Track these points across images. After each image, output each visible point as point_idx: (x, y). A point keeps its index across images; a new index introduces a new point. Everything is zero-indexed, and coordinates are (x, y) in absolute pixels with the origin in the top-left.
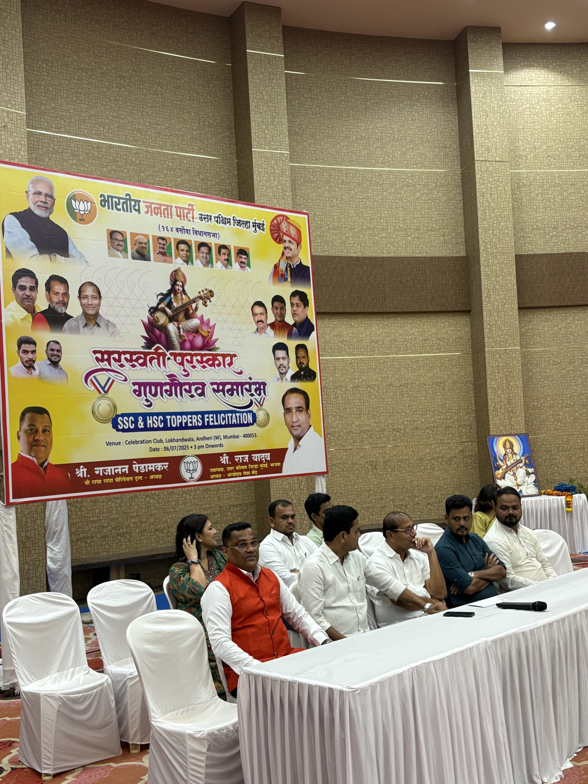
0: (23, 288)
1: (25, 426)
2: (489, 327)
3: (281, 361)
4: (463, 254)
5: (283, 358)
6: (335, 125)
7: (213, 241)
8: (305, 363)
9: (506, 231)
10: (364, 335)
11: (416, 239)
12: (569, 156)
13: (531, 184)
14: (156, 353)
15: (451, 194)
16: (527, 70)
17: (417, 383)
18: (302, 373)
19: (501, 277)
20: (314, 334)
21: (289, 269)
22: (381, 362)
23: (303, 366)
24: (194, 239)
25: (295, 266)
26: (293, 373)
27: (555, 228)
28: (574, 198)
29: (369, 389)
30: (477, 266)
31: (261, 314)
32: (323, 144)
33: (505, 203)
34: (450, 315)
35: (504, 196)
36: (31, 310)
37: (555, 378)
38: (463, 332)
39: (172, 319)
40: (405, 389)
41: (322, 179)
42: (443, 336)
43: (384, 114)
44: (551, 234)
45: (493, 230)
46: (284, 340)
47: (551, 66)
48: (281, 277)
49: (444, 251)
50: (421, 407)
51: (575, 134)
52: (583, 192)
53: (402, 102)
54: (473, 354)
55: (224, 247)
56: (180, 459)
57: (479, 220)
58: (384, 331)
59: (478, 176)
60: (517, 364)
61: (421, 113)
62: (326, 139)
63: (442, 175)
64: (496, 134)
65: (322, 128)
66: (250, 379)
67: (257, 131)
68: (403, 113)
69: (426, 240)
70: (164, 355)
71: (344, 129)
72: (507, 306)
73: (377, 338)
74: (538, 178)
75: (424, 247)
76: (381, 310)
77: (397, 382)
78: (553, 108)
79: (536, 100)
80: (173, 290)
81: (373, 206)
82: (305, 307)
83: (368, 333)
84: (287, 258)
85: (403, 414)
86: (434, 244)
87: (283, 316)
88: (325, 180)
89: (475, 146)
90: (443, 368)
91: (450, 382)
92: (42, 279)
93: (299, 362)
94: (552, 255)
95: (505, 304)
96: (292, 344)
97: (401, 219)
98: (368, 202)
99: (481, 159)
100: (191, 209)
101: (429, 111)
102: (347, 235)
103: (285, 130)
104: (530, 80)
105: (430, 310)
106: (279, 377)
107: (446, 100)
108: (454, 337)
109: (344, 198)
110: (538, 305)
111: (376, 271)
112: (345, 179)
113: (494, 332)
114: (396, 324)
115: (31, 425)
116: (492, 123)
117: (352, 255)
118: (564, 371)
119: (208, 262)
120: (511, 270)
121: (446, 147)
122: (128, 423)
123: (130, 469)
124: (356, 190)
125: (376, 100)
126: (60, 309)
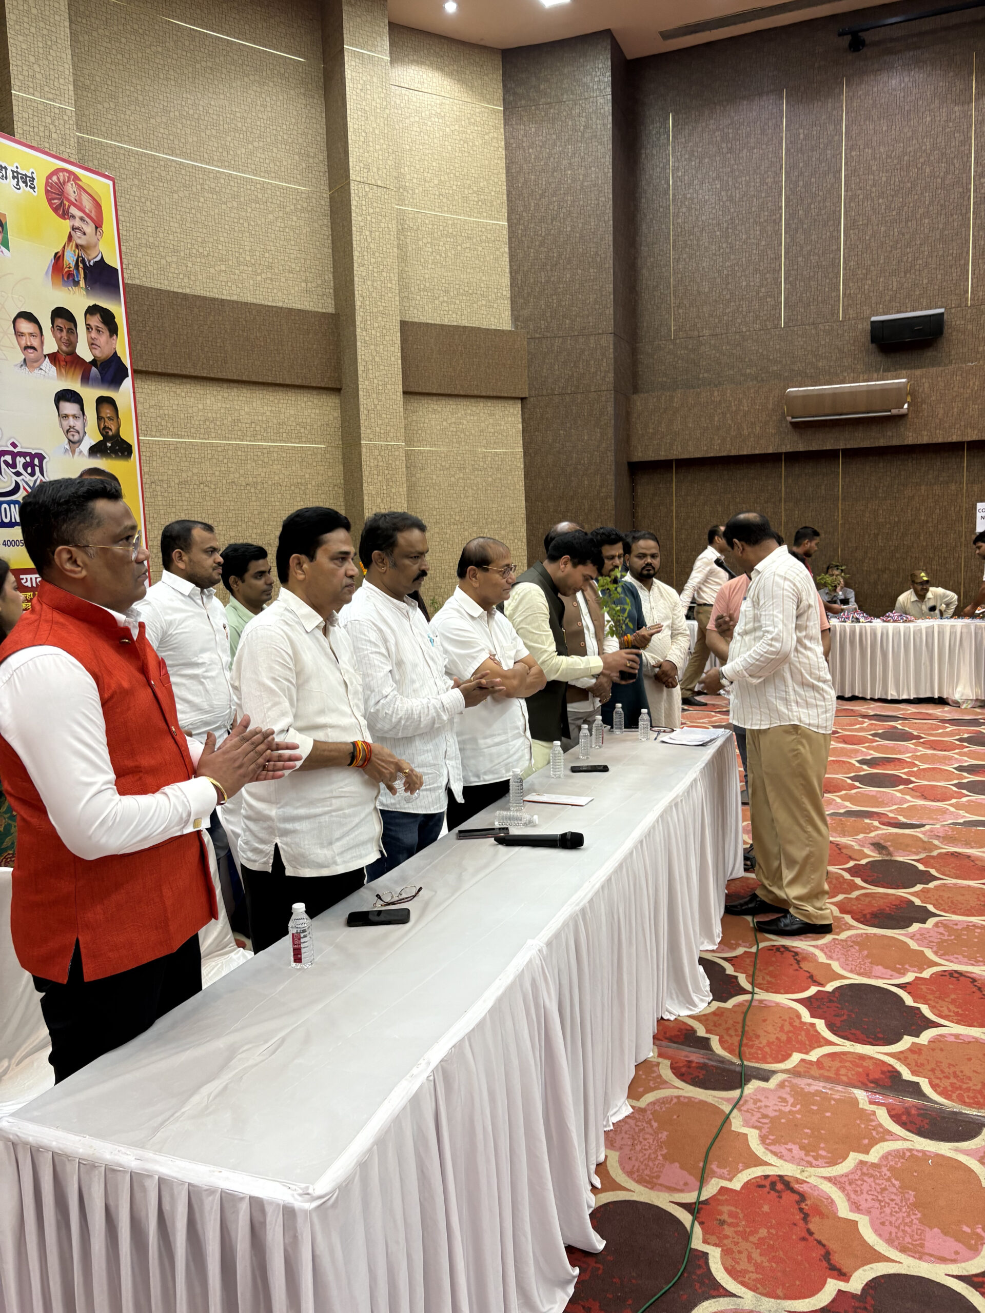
2: (366, 412)
3: (71, 422)
4: (331, 310)
5: (75, 416)
6: (147, 88)
8: (114, 428)
9: (390, 285)
10: (195, 409)
11: (268, 281)
12: (465, 199)
13: (418, 229)
15: (316, 225)
16: (417, 68)
17: (270, 483)
18: (109, 445)
19: (382, 347)
20: (127, 383)
21: (81, 265)
22: (219, 449)
23: (110, 433)
25: (92, 263)
26: (93, 443)
27: (446, 292)
28: (469, 255)
29: (202, 486)
30: (351, 328)
31: (31, 334)
32: (128, 112)
33: (388, 246)
34: (315, 392)
35: (388, 237)
37: (443, 486)
38: (331, 417)
40: (253, 490)
41: (128, 167)
42: (305, 421)
43: (220, 86)
44: (441, 299)
45: (373, 281)
46: (75, 385)
47: (446, 69)
48: (68, 278)
49: (306, 303)
50: (275, 515)
51: (473, 171)
52: (480, 249)
53: (248, 76)
54: (343, 448)
57: (355, 265)
58: (224, 405)
59: (354, 203)
60: (401, 465)
61: (274, 98)
62: (133, 107)
63: (304, 196)
64: (378, 147)
65: (128, 88)
66: (14, 445)
67: (19, 63)
68: (249, 92)
69: (282, 284)
71: (161, 97)
72: (389, 387)
73: (214, 415)
74: (427, 222)
75: (280, 294)
76: (219, 376)
77: (242, 479)
78: (448, 130)
79: (427, 113)
81: (206, 223)
82: (111, 336)
83: (201, 407)
84: (77, 246)
85: (251, 524)
86: (293, 291)
87: (72, 344)
88: (132, 169)
89: (351, 159)
90: (304, 464)
91: (314, 483)
93: (102, 426)
94: (442, 326)
95: (387, 383)
96: (90, 394)
97: (247, 248)
98: (199, 216)
99: (358, 179)
101: (285, 97)
102: (169, 259)
103: (67, 72)
104: (422, 83)
105: (288, 382)
106: (67, 447)
107: (310, 86)
108: (319, 423)
109: (163, 202)
110: (424, 391)
111: (212, 318)
112: (163, 174)
113: (373, 420)
114: (241, 398)
116: (374, 130)
117: (176, 290)
118: (453, 479)
120: (394, 338)
121: (308, 156)
124: (181, 194)
125: (209, 64)
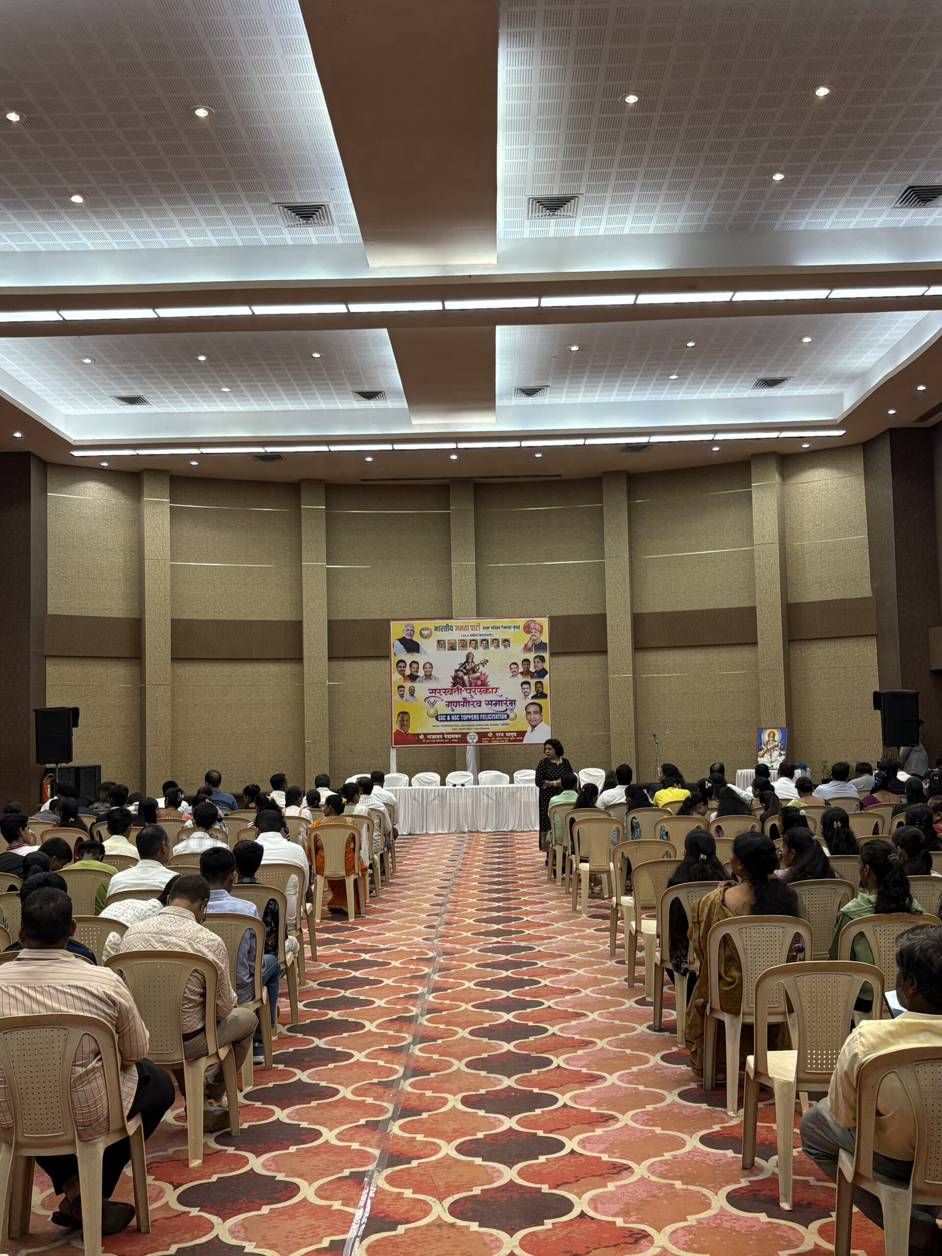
0: (400, 667)
1: (400, 718)
2: (761, 655)
5: (527, 688)
7: (489, 638)
9: (776, 590)
11: (729, 596)
12: (841, 529)
14: (457, 688)
16: (812, 471)
17: (727, 691)
18: (539, 695)
19: (771, 622)
20: (548, 676)
21: (534, 645)
22: (702, 677)
23: (540, 692)
24: (478, 638)
25: (538, 644)
26: (533, 695)
29: (693, 695)
31: (515, 668)
33: (775, 571)
35: (775, 566)
36: (403, 675)
39: (465, 674)
40: (718, 695)
42: (746, 660)
43: (708, 516)
46: (529, 680)
48: (529, 649)
49: (748, 602)
51: (846, 513)
52: (850, 554)
53: (721, 506)
55: (496, 639)
56: (467, 734)
57: (757, 584)
58: (705, 657)
59: (756, 555)
60: (781, 680)
61: (734, 512)
63: (748, 551)
64: (769, 525)
66: (507, 698)
69: (736, 596)
70: (461, 689)
73: (700, 662)
74: (817, 547)
77: (713, 690)
78: (830, 495)
79: (818, 491)
80: (467, 662)
81: (699, 577)
82: (543, 663)
84: (533, 640)
85: (717, 711)
86: (741, 598)
87: (529, 668)
89: (754, 535)
90: (746, 681)
91: (750, 690)
92: (408, 663)
93: (537, 690)
94: (822, 602)
95: (774, 640)
96: (533, 682)
97: (719, 583)
99: (758, 543)
100: (479, 625)
101: (740, 509)
102: (681, 597)
104: (814, 477)
105: (735, 642)
106: (524, 697)
108: (754, 660)
110: (812, 638)
113: (765, 659)
114: (713, 653)
115: (402, 718)
116: (767, 518)
118: (832, 684)
119: (487, 647)
120: (778, 616)
122: (443, 718)
123: (443, 736)
124: (688, 568)
125: (703, 508)
126: (415, 674)
